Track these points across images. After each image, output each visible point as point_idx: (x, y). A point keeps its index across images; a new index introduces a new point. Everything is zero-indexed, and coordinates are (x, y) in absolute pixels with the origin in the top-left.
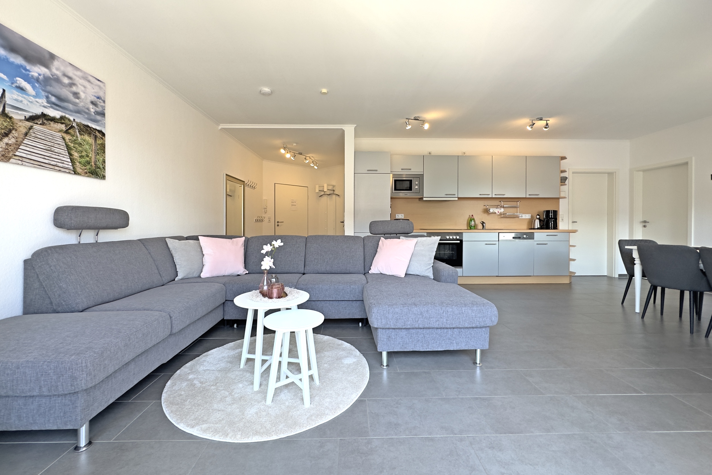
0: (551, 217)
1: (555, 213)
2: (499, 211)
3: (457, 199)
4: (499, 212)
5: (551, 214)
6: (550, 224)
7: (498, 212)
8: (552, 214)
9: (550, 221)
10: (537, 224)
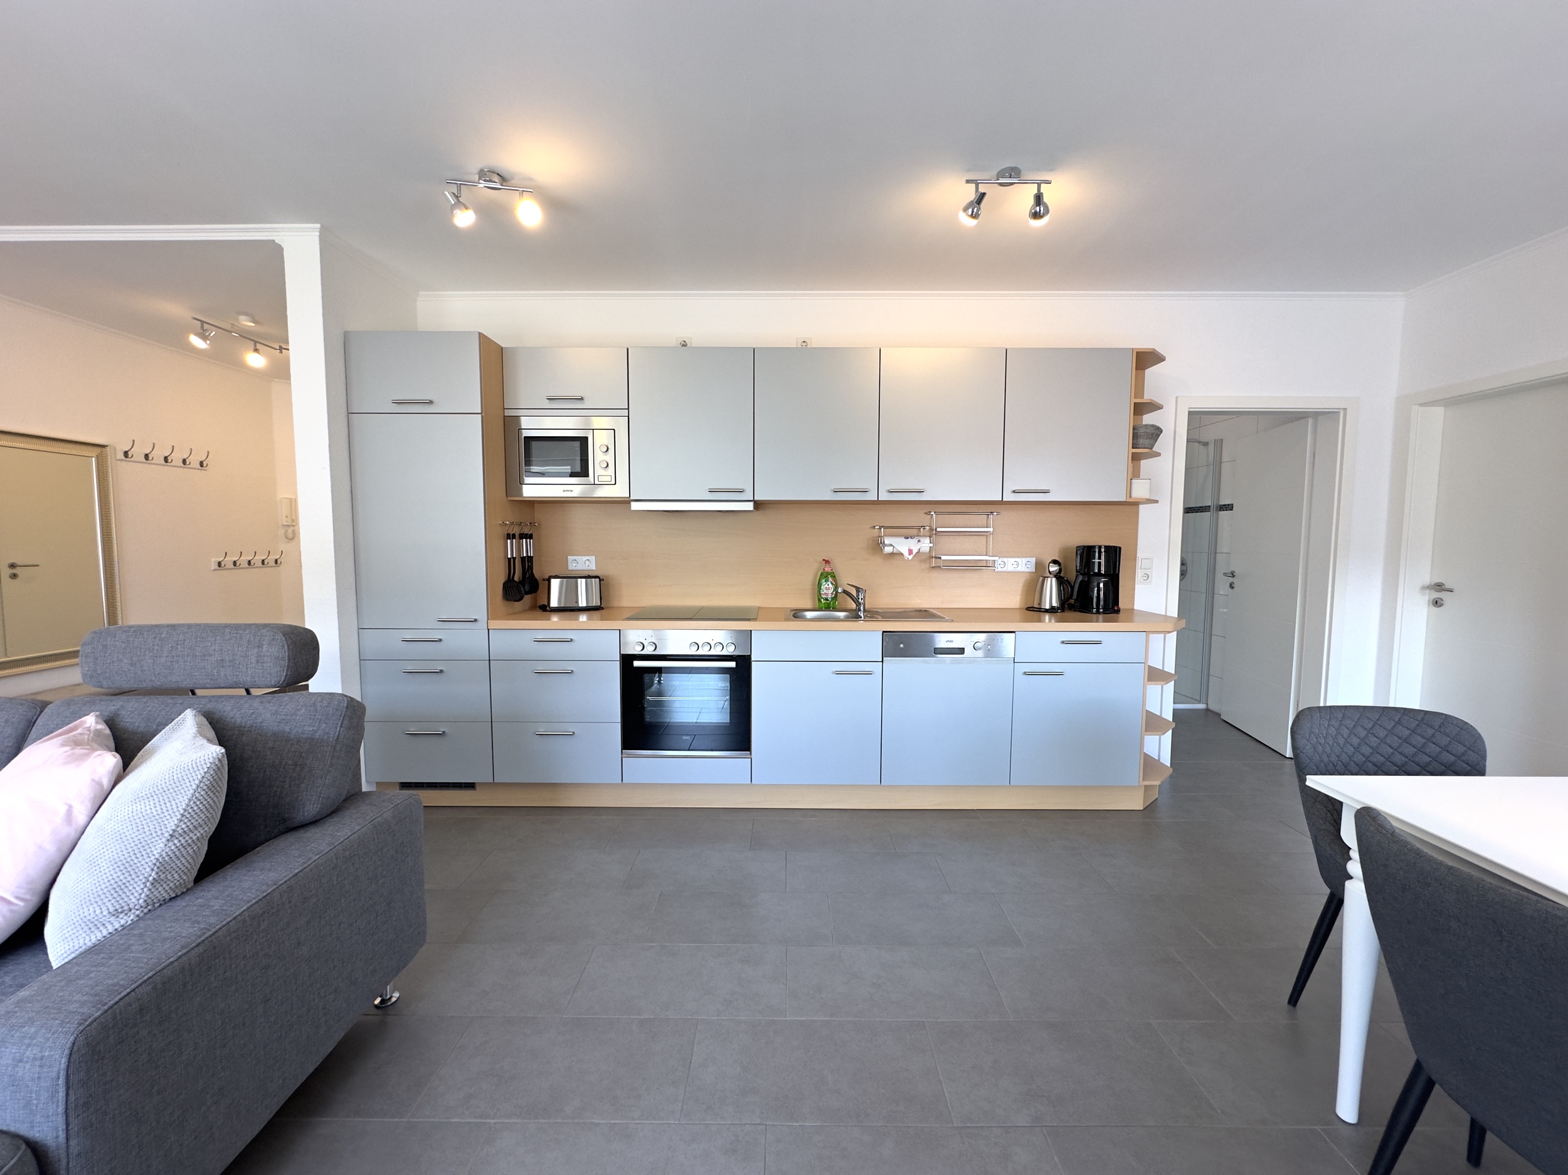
0: (1096, 571)
1: (1113, 554)
2: (912, 548)
3: (750, 506)
4: (914, 553)
5: (1097, 561)
6: (1093, 592)
7: (910, 552)
8: (1103, 561)
9: (1095, 584)
10: (1051, 595)
